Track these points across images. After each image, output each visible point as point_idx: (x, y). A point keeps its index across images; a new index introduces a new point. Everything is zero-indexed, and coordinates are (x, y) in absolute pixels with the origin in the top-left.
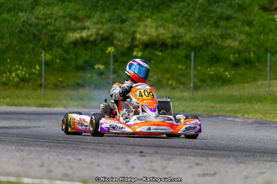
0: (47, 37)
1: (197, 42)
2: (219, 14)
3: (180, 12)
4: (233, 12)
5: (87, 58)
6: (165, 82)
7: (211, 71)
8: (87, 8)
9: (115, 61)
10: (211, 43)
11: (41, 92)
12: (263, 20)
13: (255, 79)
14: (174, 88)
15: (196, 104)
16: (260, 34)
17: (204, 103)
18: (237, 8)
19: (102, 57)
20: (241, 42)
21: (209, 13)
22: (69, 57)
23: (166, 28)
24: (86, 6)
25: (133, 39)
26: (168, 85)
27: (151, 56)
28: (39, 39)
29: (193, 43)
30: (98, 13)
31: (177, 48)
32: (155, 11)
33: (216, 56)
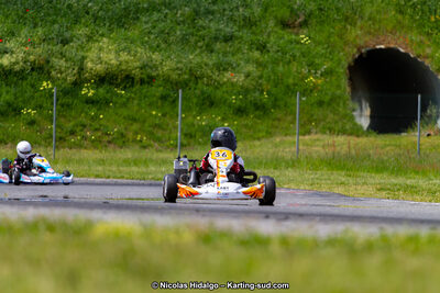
1: (179, 75)
2: (213, 31)
3: (154, 27)
4: (236, 28)
5: (9, 98)
6: (130, 136)
7: (203, 120)
8: (10, 21)
10: (201, 77)
12: (282, 41)
13: (270, 134)
14: (144, 147)
16: (278, 64)
18: (242, 23)
19: (33, 97)
20: (248, 76)
21: (198, 30)
23: (132, 53)
24: (7, 17)
25: (81, 69)
27: (108, 96)
29: (174, 76)
30: (27, 29)
31: (148, 83)
32: (114, 26)
33: (209, 96)
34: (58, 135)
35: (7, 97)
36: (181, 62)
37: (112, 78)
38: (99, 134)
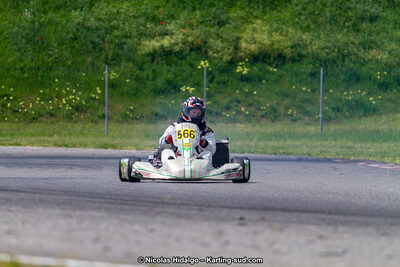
0: (112, 46)
1: (328, 53)
2: (360, 12)
3: (305, 9)
4: (381, 9)
5: (170, 76)
6: (282, 110)
7: (349, 95)
8: (170, 5)
9: (211, 81)
10: (348, 54)
11: (103, 126)
14: (295, 121)
15: (326, 143)
17: (339, 142)
18: (386, 5)
19: (191, 75)
20: (390, 53)
21: (346, 12)
22: (143, 75)
23: (284, 33)
25: (237, 48)
26: (286, 115)
27: (261, 74)
28: (101, 50)
29: (323, 55)
30: (186, 12)
31: (299, 61)
32: (267, 9)
33: (355, 74)
34: (215, 110)
35: (169, 76)
36: (329, 41)
37: (265, 57)
38: (253, 109)
